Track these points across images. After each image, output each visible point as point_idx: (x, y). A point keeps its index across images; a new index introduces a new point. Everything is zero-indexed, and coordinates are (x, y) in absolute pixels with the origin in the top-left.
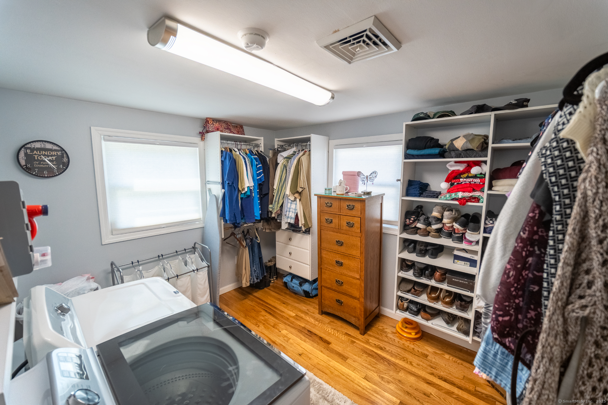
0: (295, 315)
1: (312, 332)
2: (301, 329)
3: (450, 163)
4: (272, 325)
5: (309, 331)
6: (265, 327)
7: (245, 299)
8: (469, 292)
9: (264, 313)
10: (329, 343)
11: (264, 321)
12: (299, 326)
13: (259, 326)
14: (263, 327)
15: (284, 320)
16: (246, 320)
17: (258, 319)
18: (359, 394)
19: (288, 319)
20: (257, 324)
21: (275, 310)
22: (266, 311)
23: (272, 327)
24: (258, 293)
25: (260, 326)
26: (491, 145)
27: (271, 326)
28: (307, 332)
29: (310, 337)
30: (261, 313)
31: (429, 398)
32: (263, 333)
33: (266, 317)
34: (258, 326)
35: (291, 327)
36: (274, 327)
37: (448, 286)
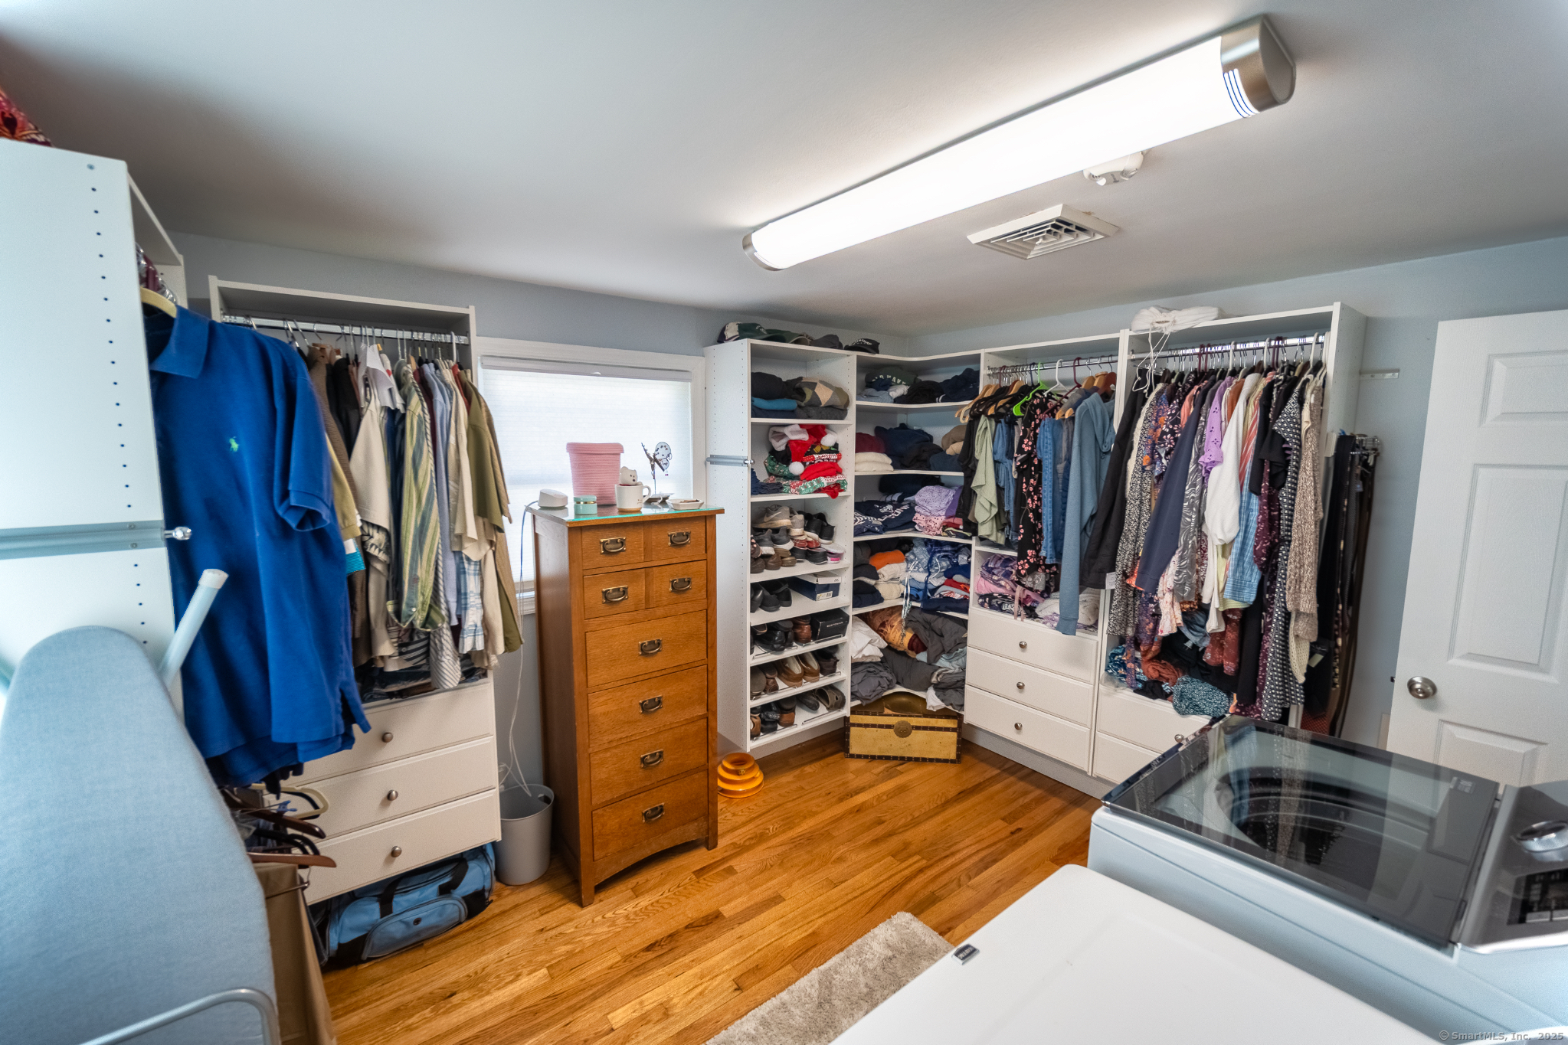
0: (544, 971)
1: (656, 942)
2: (628, 966)
3: (790, 428)
5: (649, 948)
8: (840, 637)
10: (717, 916)
12: (611, 968)
15: (558, 1010)
18: (873, 904)
19: (555, 996)
26: (854, 402)
28: (650, 955)
29: (677, 952)
31: (886, 823)
35: (604, 993)
37: (817, 643)
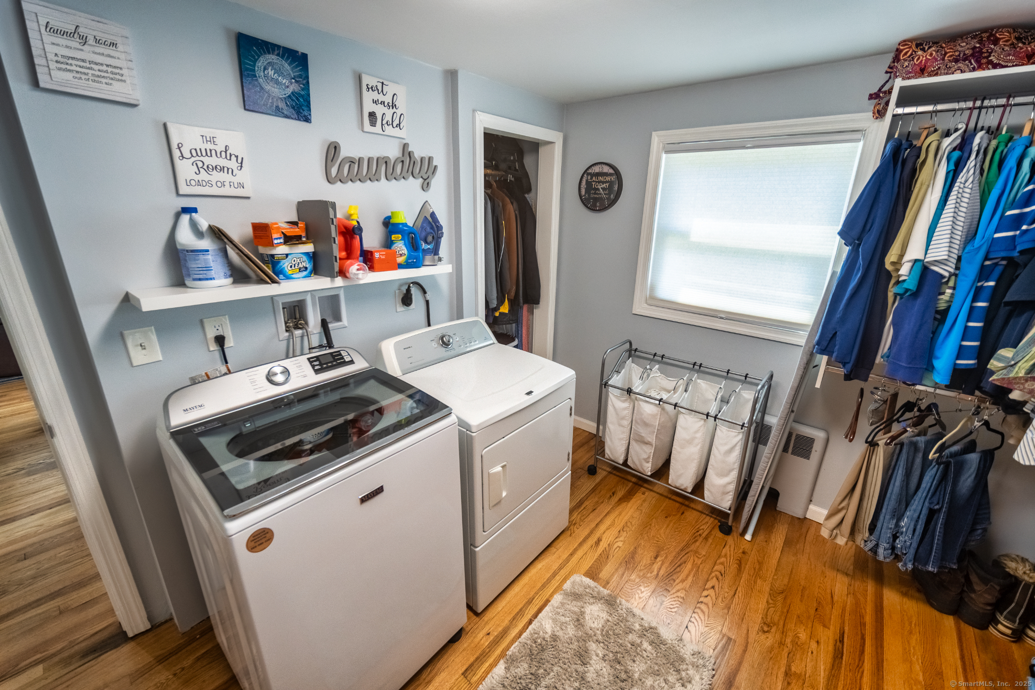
4: (793, 669)
6: (771, 649)
7: (847, 574)
9: (828, 636)
11: (795, 643)
13: (764, 632)
14: (769, 643)
16: (767, 595)
17: (791, 626)
20: (768, 626)
21: (868, 666)
22: (842, 641)
23: (783, 669)
24: (905, 600)
25: (770, 636)
27: (789, 667)
30: (820, 629)
32: (746, 647)
33: (813, 645)
34: (766, 629)
36: (787, 674)
